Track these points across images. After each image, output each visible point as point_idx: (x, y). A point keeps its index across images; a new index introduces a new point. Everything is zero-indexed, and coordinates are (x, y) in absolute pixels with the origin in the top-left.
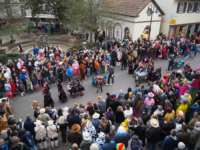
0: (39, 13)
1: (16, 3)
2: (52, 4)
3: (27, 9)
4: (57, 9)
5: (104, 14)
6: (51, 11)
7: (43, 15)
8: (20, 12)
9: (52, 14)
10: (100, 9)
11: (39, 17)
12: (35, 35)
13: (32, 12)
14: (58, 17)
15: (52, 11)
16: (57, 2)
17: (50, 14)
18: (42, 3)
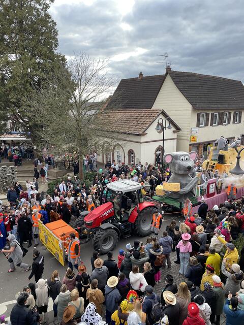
0: (2, 134)
2: (21, 121)
4: (30, 127)
5: (98, 133)
6: (20, 130)
7: (7, 135)
9: (21, 135)
10: (93, 126)
11: (2, 139)
14: (30, 139)
15: (22, 131)
16: (29, 118)
17: (17, 134)
18: (7, 119)
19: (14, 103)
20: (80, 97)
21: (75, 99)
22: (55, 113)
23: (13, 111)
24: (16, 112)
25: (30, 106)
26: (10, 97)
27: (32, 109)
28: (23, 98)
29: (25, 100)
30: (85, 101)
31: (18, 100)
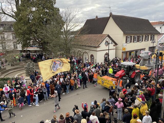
0: (28, 47)
1: (10, 40)
2: (37, 40)
3: (18, 44)
4: (42, 43)
5: (75, 46)
6: (37, 45)
7: (30, 48)
8: (13, 47)
9: (37, 47)
10: (73, 43)
11: (28, 49)
12: (24, 62)
13: (22, 46)
14: (42, 49)
15: (38, 45)
16: (41, 39)
17: (36, 47)
18: (30, 39)
19: (34, 32)
20: (67, 28)
21: (64, 29)
22: (54, 36)
23: (33, 35)
24: (35, 36)
25: (42, 33)
26: (32, 29)
27: (43, 34)
28: (39, 29)
29: (40, 30)
30: (69, 30)
31: (36, 30)
